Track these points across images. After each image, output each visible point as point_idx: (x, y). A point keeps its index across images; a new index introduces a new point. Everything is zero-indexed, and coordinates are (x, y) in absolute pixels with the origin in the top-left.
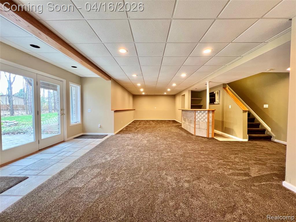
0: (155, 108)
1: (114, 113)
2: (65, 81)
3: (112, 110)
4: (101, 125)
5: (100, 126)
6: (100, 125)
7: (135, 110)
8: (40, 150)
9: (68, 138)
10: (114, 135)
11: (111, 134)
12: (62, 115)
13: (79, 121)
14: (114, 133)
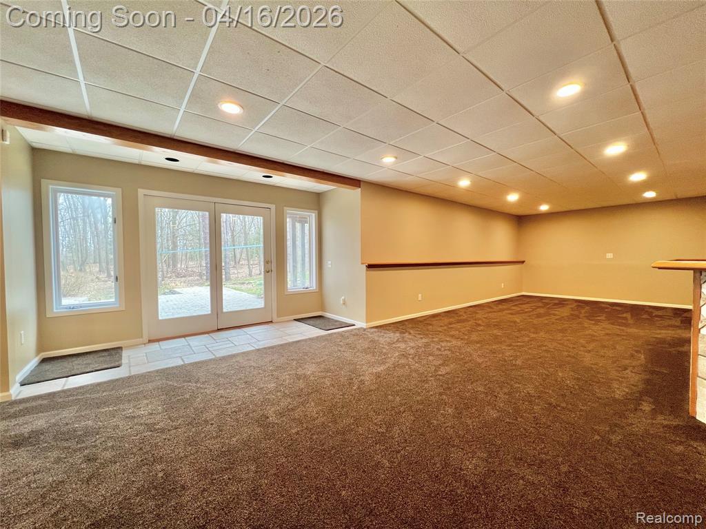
0: (609, 256)
1: (367, 270)
2: (273, 207)
3: (362, 264)
4: (346, 300)
5: (344, 300)
6: (343, 298)
7: (523, 262)
8: (219, 330)
9: (278, 317)
10: (365, 327)
11: (361, 324)
12: (268, 272)
13: (314, 286)
14: (367, 323)
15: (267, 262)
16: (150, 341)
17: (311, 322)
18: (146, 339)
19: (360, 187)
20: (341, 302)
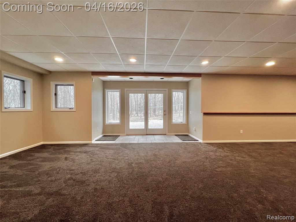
1: (203, 116)
2: (167, 90)
3: (202, 112)
5: (195, 129)
8: (147, 135)
9: (168, 133)
10: (202, 142)
11: (201, 141)
12: (165, 115)
13: (185, 122)
14: (203, 140)
15: (164, 111)
16: (127, 135)
17: (180, 137)
18: (126, 134)
19: (201, 77)
20: (194, 130)
